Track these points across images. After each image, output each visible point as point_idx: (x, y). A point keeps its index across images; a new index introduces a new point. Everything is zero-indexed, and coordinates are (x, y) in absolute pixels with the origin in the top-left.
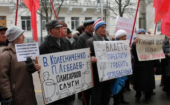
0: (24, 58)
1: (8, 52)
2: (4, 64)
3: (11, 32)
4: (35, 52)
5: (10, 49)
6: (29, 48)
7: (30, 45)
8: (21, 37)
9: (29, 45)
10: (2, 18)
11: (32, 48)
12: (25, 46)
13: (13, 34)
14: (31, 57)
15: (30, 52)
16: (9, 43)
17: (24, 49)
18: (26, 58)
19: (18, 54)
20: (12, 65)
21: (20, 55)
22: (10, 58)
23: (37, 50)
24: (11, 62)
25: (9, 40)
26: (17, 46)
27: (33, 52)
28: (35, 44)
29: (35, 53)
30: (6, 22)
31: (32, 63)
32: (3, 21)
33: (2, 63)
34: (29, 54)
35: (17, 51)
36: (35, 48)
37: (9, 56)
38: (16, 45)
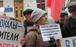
0: (48, 38)
1: (34, 33)
2: (30, 43)
3: (35, 14)
4: (57, 32)
5: (36, 30)
6: (51, 29)
7: (53, 26)
8: (44, 18)
9: (51, 26)
10: (20, 2)
11: (54, 29)
12: (48, 27)
13: (36, 16)
14: (54, 37)
15: (53, 33)
16: (34, 25)
17: (47, 30)
18: (50, 38)
19: (42, 35)
20: (37, 44)
21: (44, 35)
22: (35, 37)
23: (58, 31)
24: (36, 42)
25: (34, 22)
26: (42, 27)
27: (55, 33)
28: (57, 26)
29: (57, 34)
30: (23, 5)
31: (55, 43)
32: (21, 4)
33: (28, 42)
34: (52, 34)
35: (42, 32)
36: (57, 29)
37: (35, 36)
38: (40, 26)
